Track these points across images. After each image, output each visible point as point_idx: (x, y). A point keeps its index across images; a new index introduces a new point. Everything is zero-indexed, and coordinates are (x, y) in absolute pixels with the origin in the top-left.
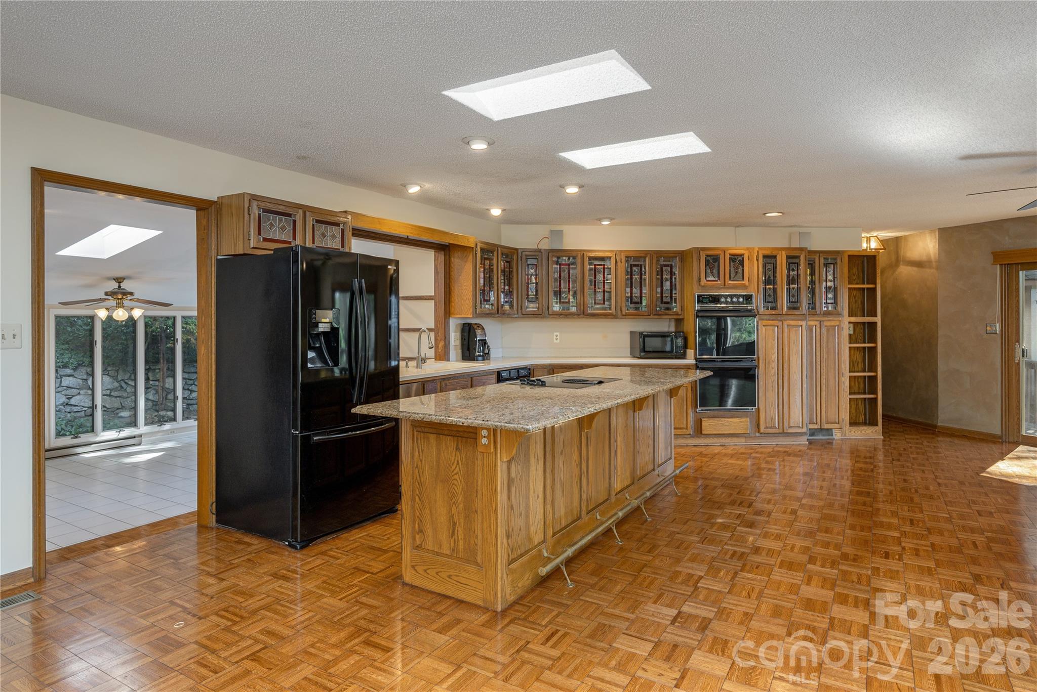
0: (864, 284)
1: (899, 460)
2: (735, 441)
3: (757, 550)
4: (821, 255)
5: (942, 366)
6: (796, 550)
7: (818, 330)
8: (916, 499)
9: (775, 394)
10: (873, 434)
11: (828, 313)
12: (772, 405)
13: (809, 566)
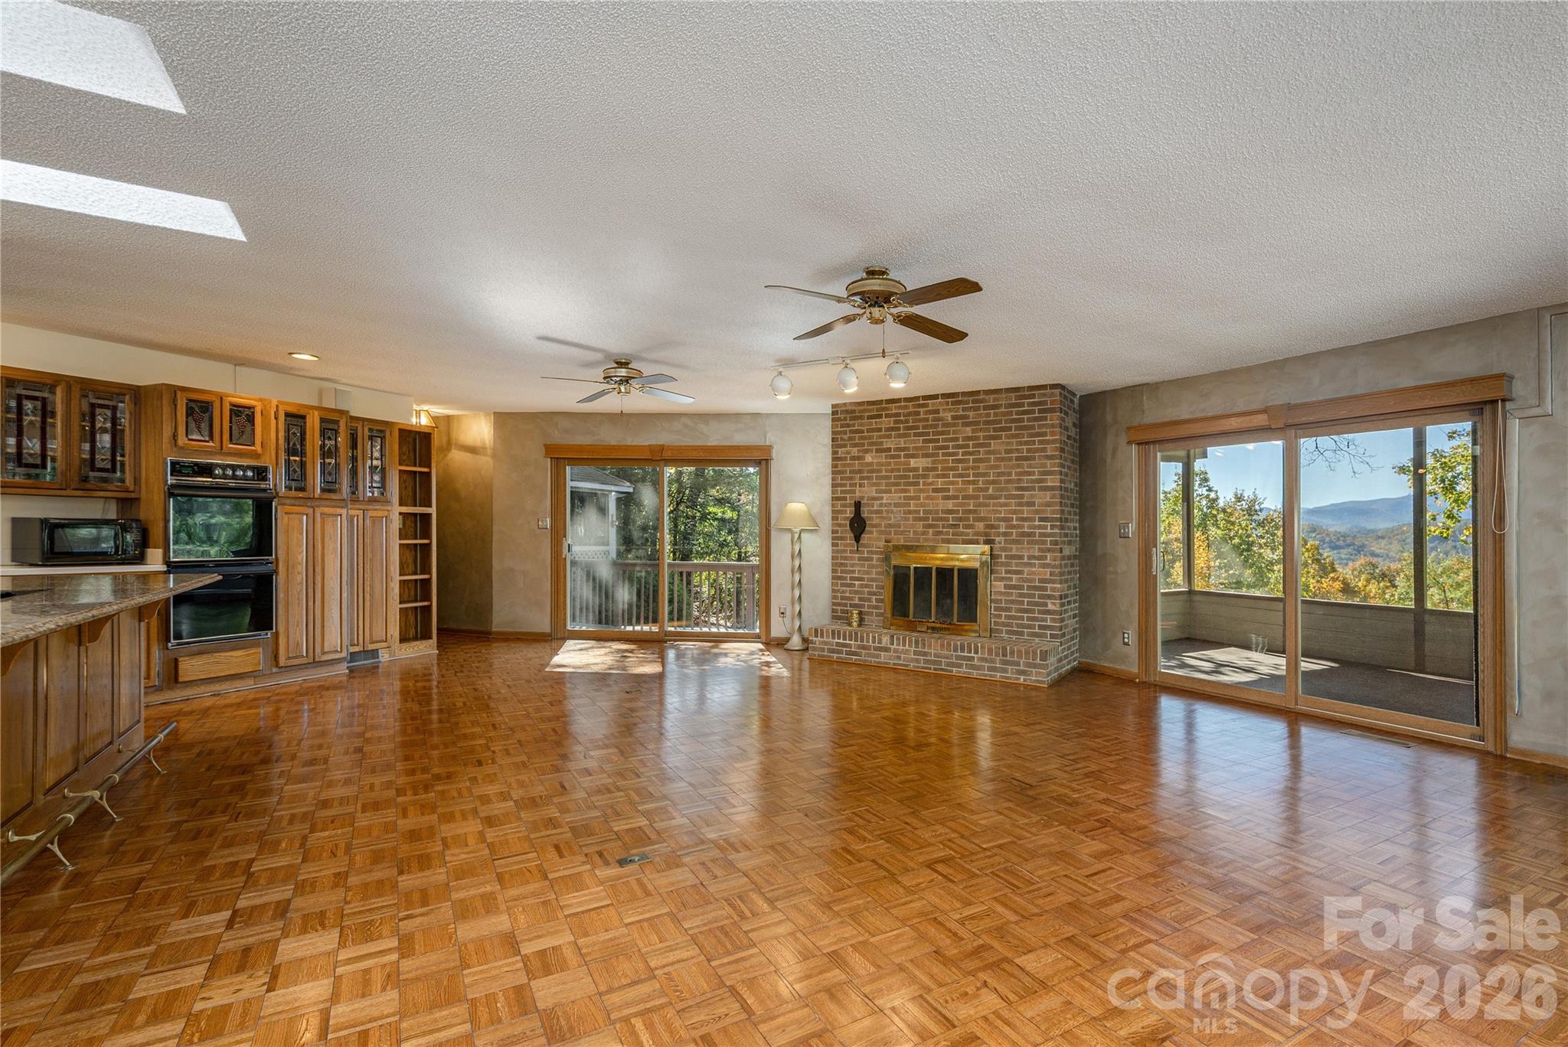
0: (415, 466)
1: (462, 672)
2: (239, 685)
3: (325, 804)
4: (366, 423)
5: (496, 565)
6: (376, 789)
7: (361, 521)
8: (492, 705)
9: (302, 609)
10: (425, 650)
11: (373, 500)
12: (297, 626)
13: (400, 799)
